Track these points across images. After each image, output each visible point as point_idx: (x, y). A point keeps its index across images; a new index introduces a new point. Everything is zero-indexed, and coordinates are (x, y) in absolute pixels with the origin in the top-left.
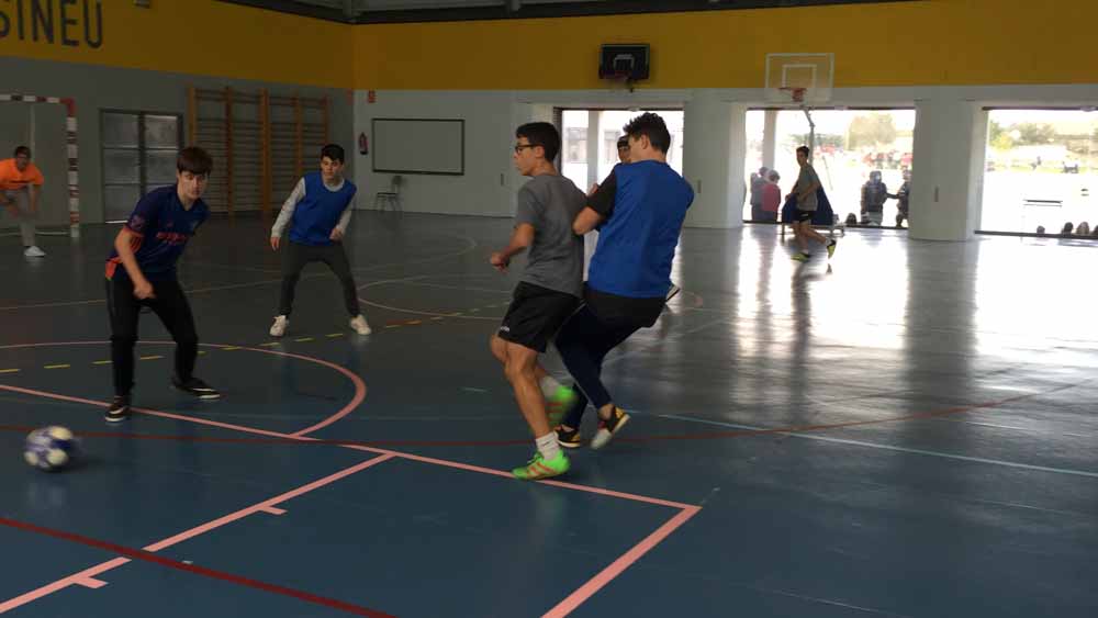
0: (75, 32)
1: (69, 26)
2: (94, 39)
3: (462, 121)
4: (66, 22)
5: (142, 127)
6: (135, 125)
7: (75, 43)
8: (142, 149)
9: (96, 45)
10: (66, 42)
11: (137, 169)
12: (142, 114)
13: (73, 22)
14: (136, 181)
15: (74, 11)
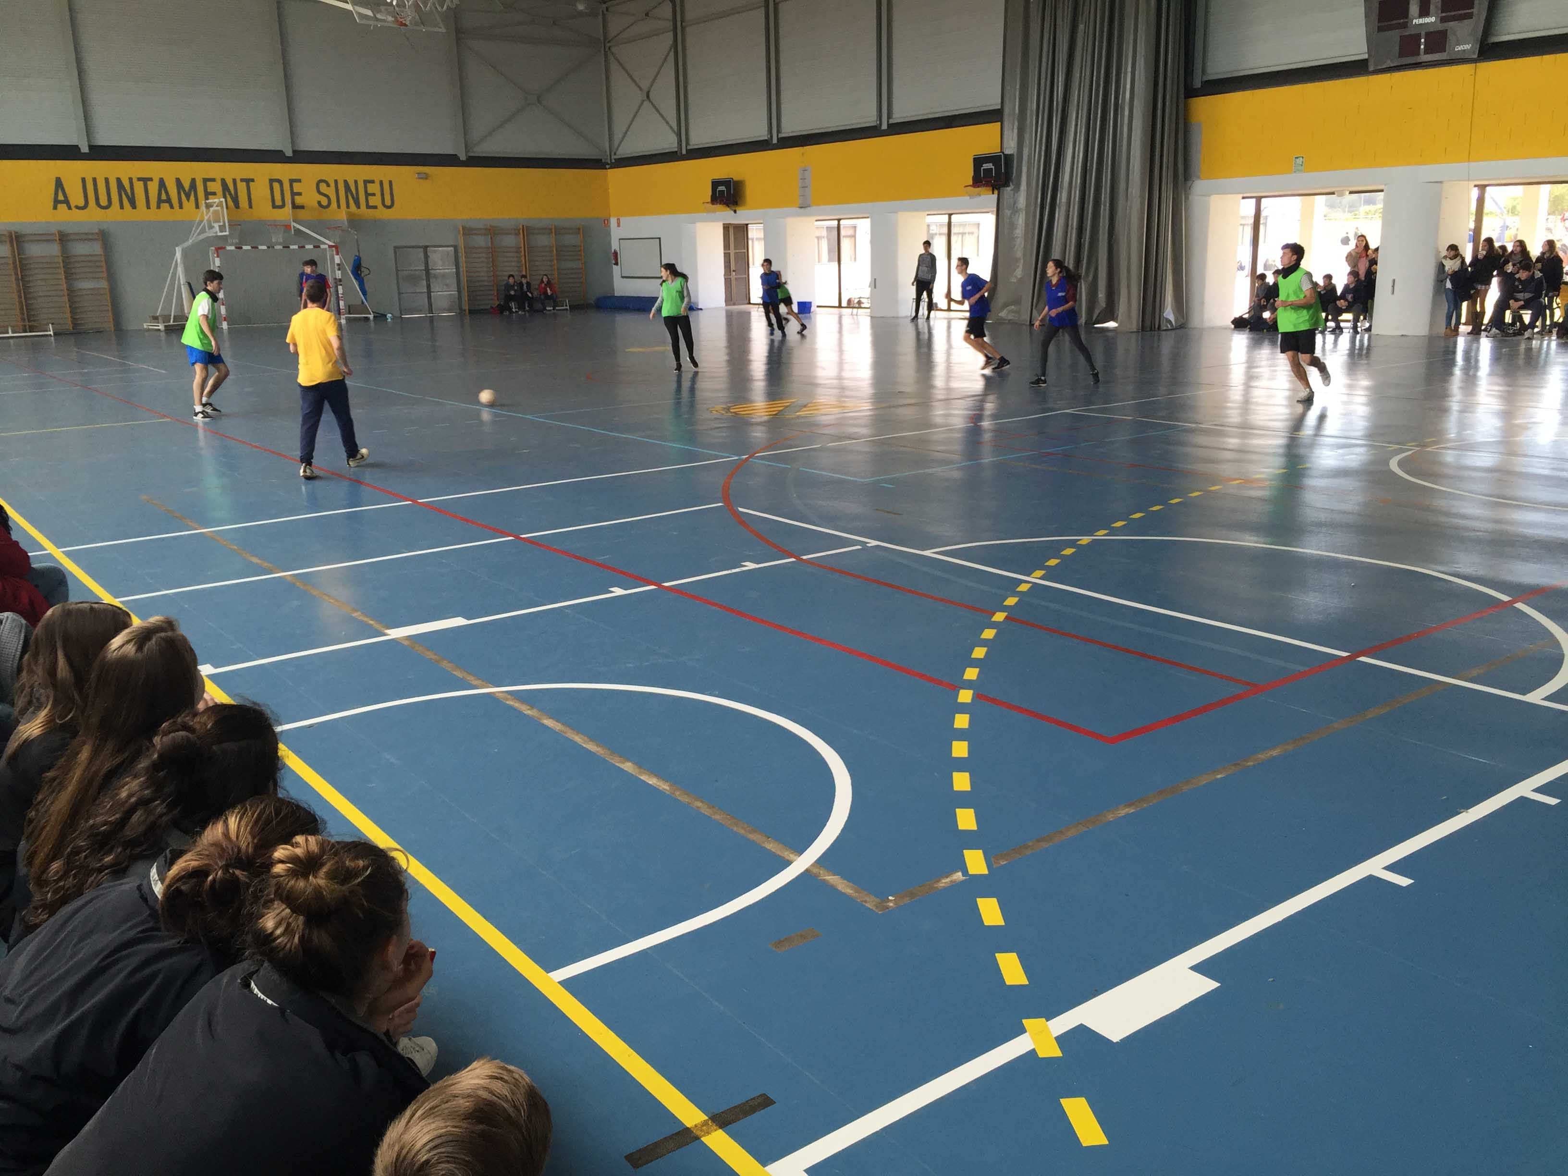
0: (373, 201)
1: (370, 197)
2: (388, 202)
3: (660, 238)
4: (367, 195)
5: (426, 257)
6: (422, 255)
7: (375, 207)
8: (427, 270)
9: (388, 207)
10: (368, 207)
11: (425, 282)
12: (426, 248)
13: (374, 195)
14: (426, 290)
15: (373, 188)
